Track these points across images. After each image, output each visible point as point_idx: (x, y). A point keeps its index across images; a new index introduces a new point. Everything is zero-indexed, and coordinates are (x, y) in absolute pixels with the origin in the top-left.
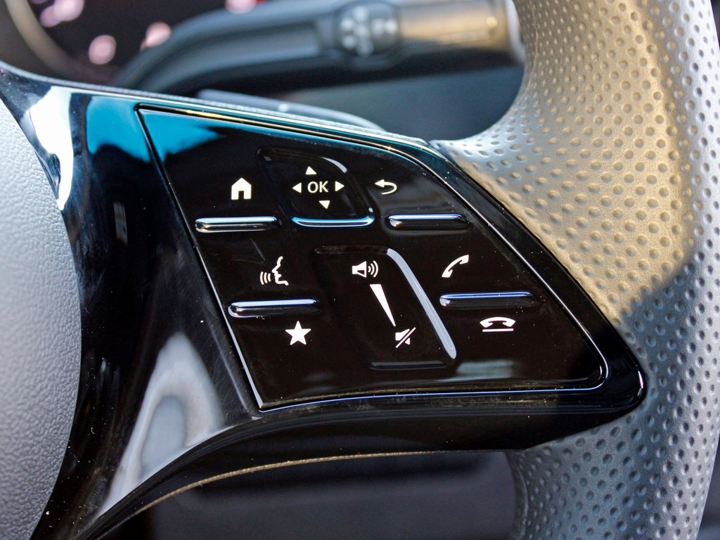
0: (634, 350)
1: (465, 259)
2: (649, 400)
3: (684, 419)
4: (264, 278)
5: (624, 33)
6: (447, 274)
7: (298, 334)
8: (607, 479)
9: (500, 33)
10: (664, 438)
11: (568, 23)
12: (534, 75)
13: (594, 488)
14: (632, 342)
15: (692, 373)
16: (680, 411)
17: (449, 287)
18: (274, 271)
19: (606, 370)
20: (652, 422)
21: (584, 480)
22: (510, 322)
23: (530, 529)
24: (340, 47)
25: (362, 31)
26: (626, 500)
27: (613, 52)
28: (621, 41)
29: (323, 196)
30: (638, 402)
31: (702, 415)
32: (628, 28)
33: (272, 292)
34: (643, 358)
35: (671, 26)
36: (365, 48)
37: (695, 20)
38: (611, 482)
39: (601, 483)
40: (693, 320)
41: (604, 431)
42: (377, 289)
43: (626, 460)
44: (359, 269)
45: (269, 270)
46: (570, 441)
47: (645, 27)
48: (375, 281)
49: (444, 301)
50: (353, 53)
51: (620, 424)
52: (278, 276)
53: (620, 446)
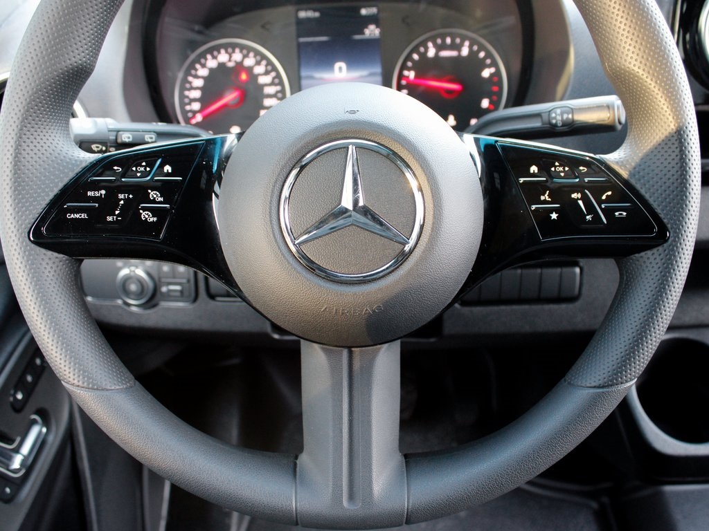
0: (666, 223)
1: (610, 193)
2: (671, 239)
3: (682, 246)
4: (542, 198)
5: (666, 120)
6: (604, 197)
7: (554, 216)
8: (655, 266)
9: (611, 118)
10: (675, 252)
11: (642, 117)
12: (632, 133)
13: (650, 269)
14: (665, 221)
15: (685, 231)
16: (680, 244)
17: (605, 202)
18: (546, 195)
19: (656, 230)
20: (671, 247)
21: (647, 267)
22: (625, 214)
23: (626, 284)
24: (550, 123)
25: (559, 118)
26: (661, 272)
27: (662, 126)
28: (665, 122)
29: (562, 172)
30: (666, 241)
31: (688, 246)
32: (668, 119)
33: (545, 202)
34: (669, 226)
35: (682, 118)
36: (560, 124)
37: (690, 116)
38: (656, 267)
39: (653, 267)
40: (686, 214)
41: (655, 250)
42: (580, 202)
43: (662, 259)
44: (574, 196)
45: (544, 195)
46: (643, 254)
47: (673, 118)
48: (580, 199)
49: (603, 206)
50: (555, 125)
51: (660, 248)
52: (547, 197)
53: (660, 255)
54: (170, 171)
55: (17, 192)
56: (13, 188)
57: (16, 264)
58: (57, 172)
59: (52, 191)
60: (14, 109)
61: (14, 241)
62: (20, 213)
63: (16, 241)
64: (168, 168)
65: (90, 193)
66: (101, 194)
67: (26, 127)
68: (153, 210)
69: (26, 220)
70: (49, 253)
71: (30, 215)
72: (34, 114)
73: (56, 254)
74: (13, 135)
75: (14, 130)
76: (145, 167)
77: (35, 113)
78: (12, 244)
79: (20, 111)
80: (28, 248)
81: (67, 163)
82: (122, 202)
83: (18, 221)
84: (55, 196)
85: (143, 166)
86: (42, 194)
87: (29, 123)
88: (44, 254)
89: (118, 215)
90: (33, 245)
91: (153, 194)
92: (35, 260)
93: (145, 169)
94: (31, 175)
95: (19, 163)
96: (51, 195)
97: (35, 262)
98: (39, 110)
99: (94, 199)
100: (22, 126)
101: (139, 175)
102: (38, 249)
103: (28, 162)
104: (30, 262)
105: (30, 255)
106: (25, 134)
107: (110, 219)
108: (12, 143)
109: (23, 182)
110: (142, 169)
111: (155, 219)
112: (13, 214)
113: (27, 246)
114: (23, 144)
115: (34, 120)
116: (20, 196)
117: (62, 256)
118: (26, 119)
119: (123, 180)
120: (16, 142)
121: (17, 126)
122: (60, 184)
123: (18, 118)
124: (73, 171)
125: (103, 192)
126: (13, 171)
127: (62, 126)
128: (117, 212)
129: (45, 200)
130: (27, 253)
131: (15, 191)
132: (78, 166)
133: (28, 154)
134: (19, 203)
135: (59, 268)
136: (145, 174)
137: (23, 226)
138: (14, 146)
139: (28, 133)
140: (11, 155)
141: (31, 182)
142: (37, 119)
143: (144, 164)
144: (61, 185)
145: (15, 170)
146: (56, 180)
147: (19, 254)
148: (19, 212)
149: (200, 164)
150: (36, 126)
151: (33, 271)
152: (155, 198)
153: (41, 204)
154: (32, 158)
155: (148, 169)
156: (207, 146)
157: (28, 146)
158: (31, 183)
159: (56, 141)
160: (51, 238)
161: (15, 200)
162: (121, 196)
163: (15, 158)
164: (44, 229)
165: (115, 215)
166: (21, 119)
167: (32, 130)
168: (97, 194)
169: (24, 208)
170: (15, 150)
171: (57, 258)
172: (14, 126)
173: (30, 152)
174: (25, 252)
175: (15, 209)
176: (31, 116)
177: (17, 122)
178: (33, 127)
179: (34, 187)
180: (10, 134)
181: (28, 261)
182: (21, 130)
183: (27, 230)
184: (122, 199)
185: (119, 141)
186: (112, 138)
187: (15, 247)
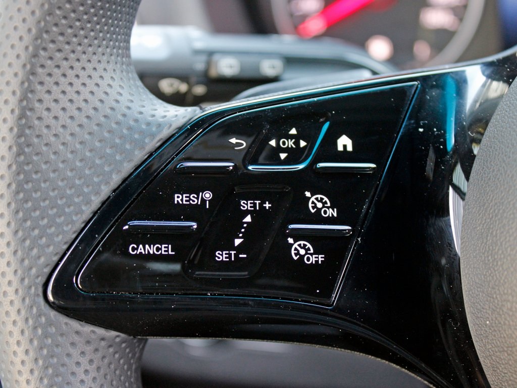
54: (350, 148)
55: (21, 195)
56: (14, 186)
57: (15, 353)
58: (108, 151)
59: (97, 193)
60: (19, 10)
61: (12, 302)
62: (28, 242)
63: (18, 304)
64: (344, 142)
65: (178, 199)
66: (203, 201)
67: (45, 49)
68: (316, 239)
69: (39, 257)
70: (88, 329)
71: (48, 246)
72: (64, 21)
73: (101, 331)
74: (17, 67)
75: (18, 56)
76: (297, 138)
77: (65, 18)
78: (9, 308)
79: (33, 13)
80: (43, 319)
81: (130, 128)
82: (248, 219)
83: (23, 260)
84: (103, 203)
85: (292, 137)
86: (76, 200)
87: (53, 42)
88: (77, 333)
89: (239, 249)
90: (53, 314)
91: (316, 201)
92: (57, 346)
93: (297, 143)
94: (53, 157)
95: (27, 131)
96: (96, 202)
97: (57, 350)
98: (74, 11)
99: (188, 212)
100: (36, 48)
101: (283, 156)
102: (63, 319)
103: (48, 127)
104: (45, 352)
105: (46, 335)
106: (42, 66)
107: (221, 256)
108: (15, 84)
109: (36, 172)
110: (291, 143)
111: (321, 258)
112: (13, 244)
113: (40, 316)
114: (39, 87)
115: (62, 34)
116: (30, 204)
117: (113, 333)
118: (47, 32)
119: (250, 168)
120: (23, 83)
121: (27, 48)
122: (114, 176)
123: (29, 30)
124: (142, 148)
125: (208, 195)
126: (15, 149)
127: (119, 48)
128: (238, 242)
129: (82, 212)
130: (40, 331)
131: (17, 193)
132: (153, 136)
133: (48, 109)
134: (25, 221)
135: (106, 361)
136: (295, 155)
137: (34, 271)
138: (18, 93)
139: (49, 62)
140: (12, 111)
141: (54, 171)
142: (70, 31)
143: (293, 131)
144: (116, 180)
145: (19, 146)
146: (107, 169)
147: (22, 332)
148: (24, 240)
149: (411, 133)
150: (67, 47)
151: (50, 371)
152: (319, 210)
153: (73, 222)
154: (56, 118)
155: (303, 144)
156: (423, 92)
157: (49, 92)
158: (52, 175)
159: (108, 80)
160: (94, 299)
161: (17, 212)
162: (246, 205)
163: (20, 118)
164: (78, 281)
165: (234, 248)
166: (34, 31)
167: (58, 55)
168: (195, 200)
169: (36, 232)
170: (21, 101)
171: (103, 339)
172: (20, 48)
173: (53, 105)
174: (35, 328)
175: (16, 232)
176: (56, 25)
177: (27, 39)
178: (59, 50)
179: (60, 183)
180: (10, 65)
181: (41, 348)
182: (35, 56)
183: (41, 280)
184: (247, 212)
185: (213, 73)
186: (200, 66)
187: (14, 316)
